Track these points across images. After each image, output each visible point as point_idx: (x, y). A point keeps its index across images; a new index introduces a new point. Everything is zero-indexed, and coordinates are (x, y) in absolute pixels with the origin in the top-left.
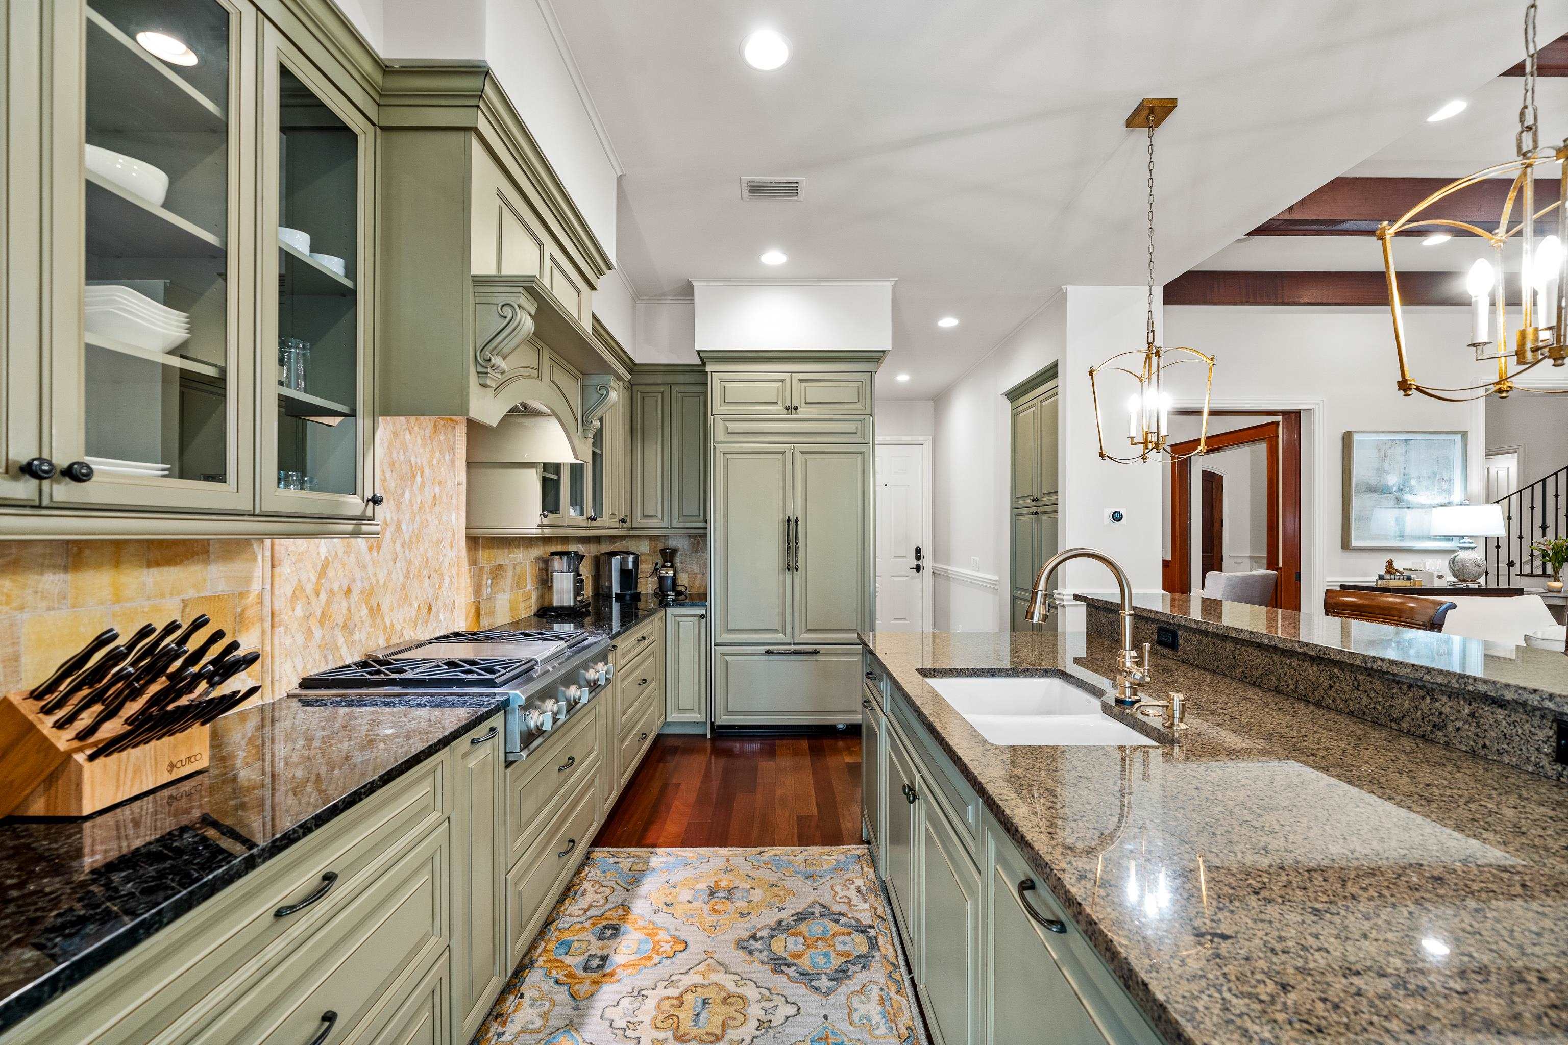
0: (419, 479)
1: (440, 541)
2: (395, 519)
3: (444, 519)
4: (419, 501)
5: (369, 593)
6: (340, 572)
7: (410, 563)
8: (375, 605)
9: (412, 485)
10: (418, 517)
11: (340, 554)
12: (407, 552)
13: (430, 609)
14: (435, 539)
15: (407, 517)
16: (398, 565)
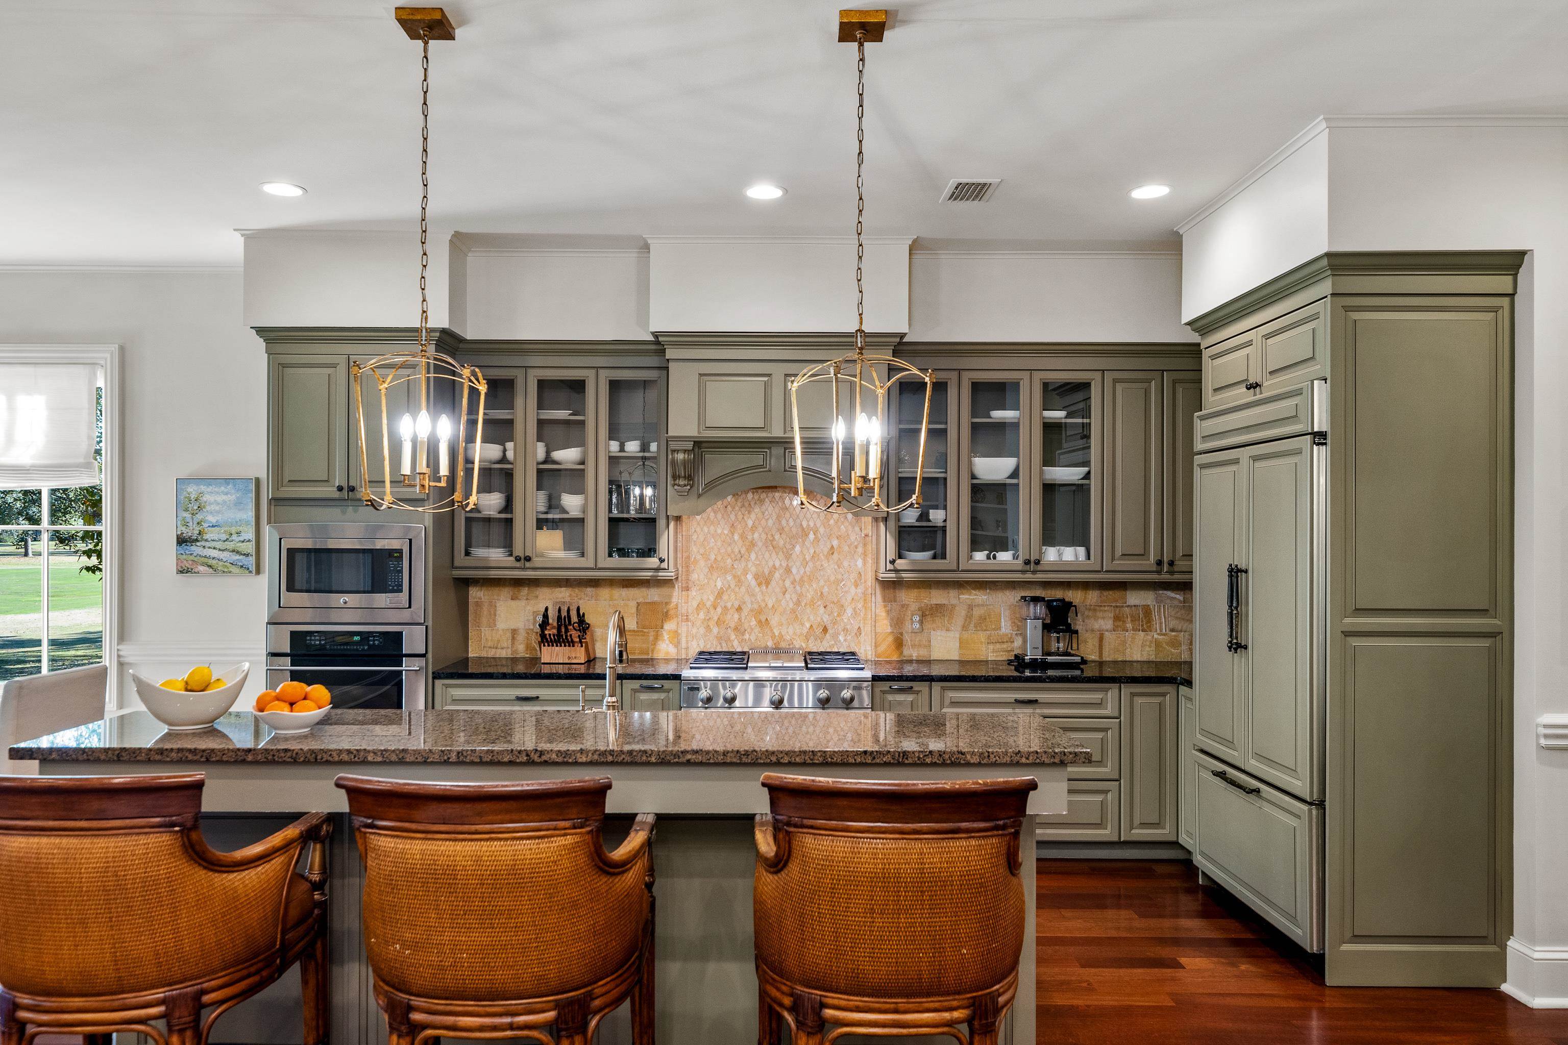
0: (812, 536)
1: (838, 582)
2: (784, 565)
3: (846, 564)
4: (812, 551)
5: (758, 612)
6: (733, 597)
7: (800, 595)
8: (763, 620)
9: (804, 542)
10: (810, 564)
11: (733, 586)
12: (798, 588)
13: (825, 630)
14: (832, 578)
15: (798, 564)
16: (787, 596)
